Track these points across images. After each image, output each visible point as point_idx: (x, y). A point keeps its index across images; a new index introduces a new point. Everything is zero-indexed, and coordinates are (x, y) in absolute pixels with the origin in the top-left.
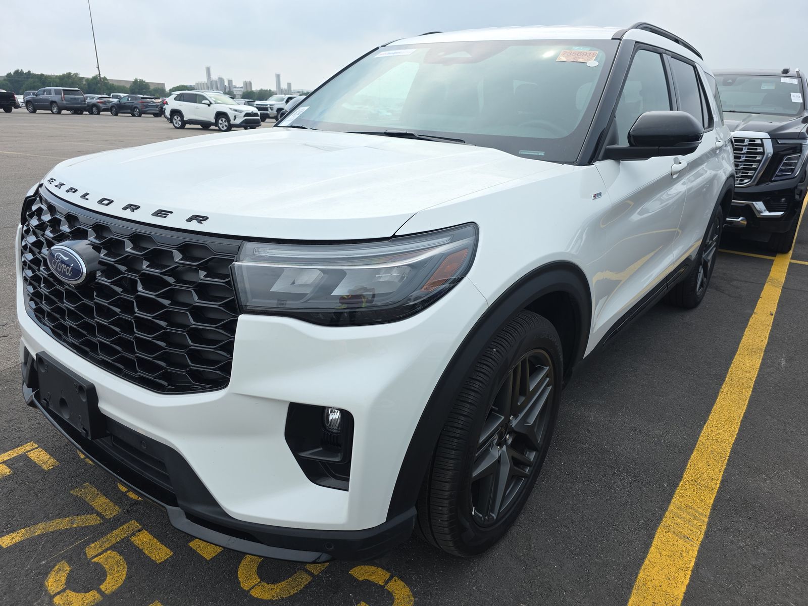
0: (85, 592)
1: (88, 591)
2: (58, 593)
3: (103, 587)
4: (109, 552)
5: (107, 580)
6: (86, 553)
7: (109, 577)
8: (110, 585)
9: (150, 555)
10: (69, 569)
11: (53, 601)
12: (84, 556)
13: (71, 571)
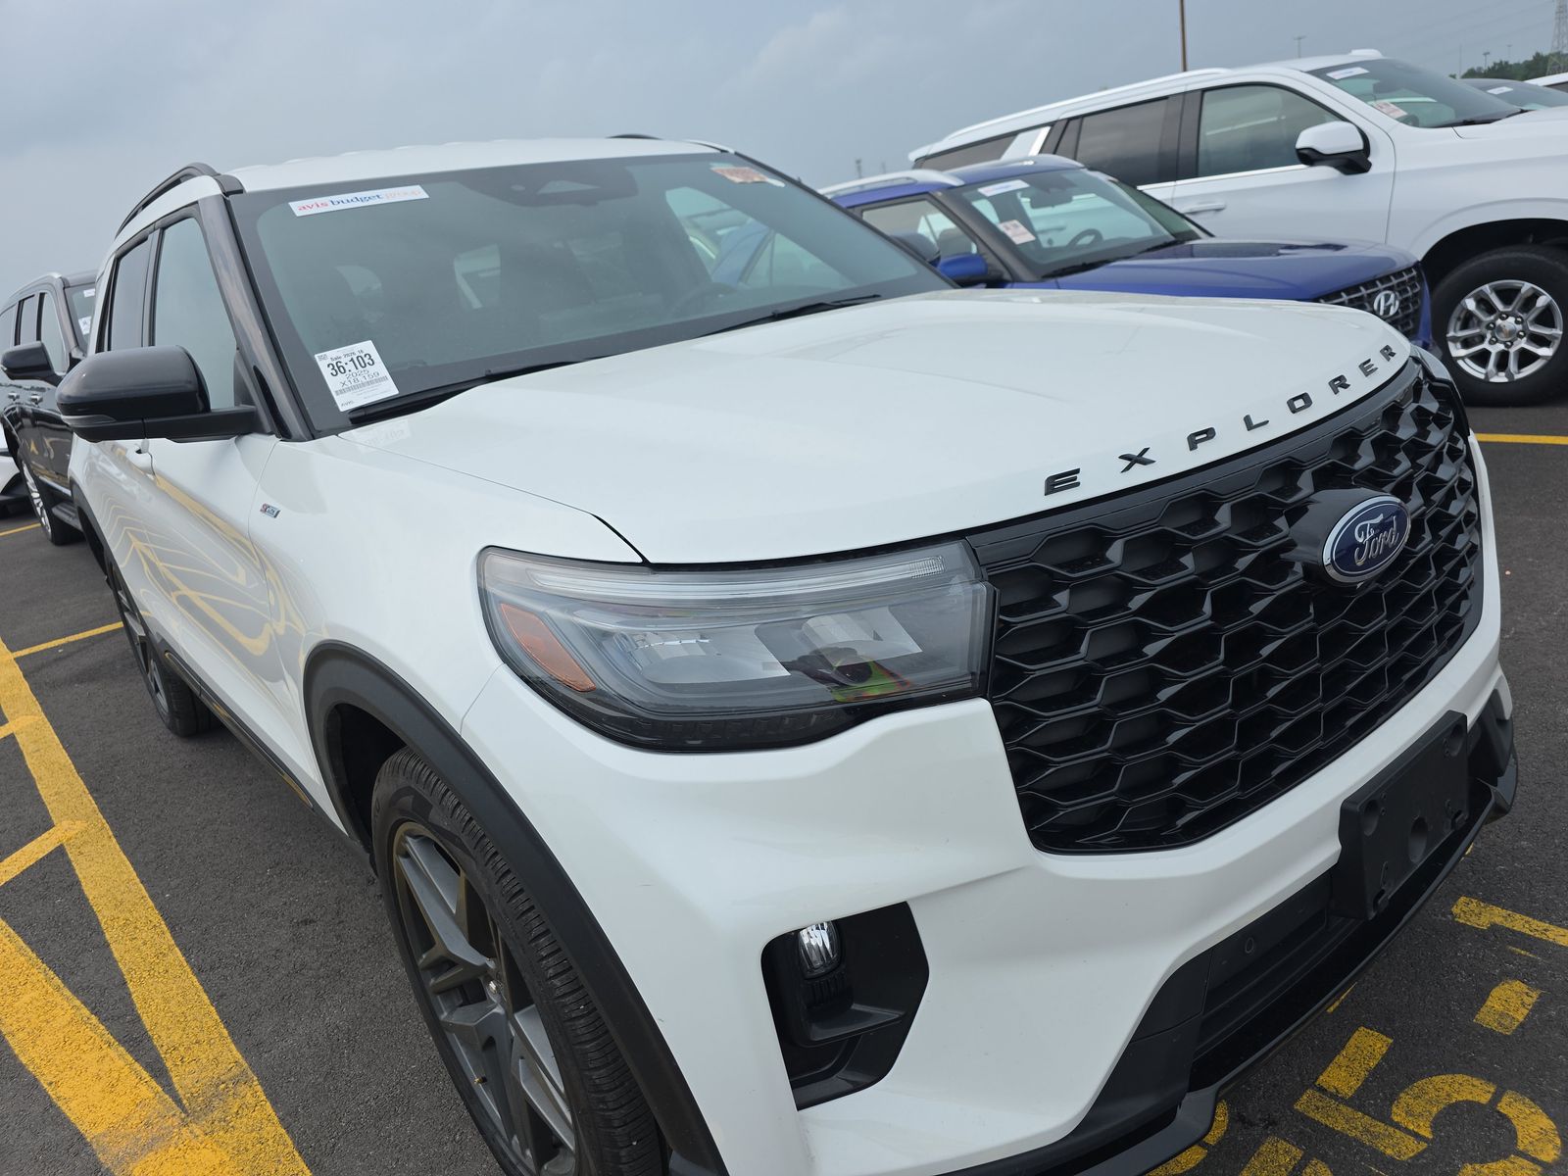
0: (1509, 1120)
1: (1503, 1116)
2: (1534, 1161)
3: (1484, 1099)
4: (1396, 1119)
5: (1465, 1098)
6: (1415, 1156)
7: (1456, 1098)
8: (1475, 1090)
9: (1379, 1057)
10: (1469, 1167)
11: (1554, 1160)
12: (1426, 1155)
13: (1472, 1161)
